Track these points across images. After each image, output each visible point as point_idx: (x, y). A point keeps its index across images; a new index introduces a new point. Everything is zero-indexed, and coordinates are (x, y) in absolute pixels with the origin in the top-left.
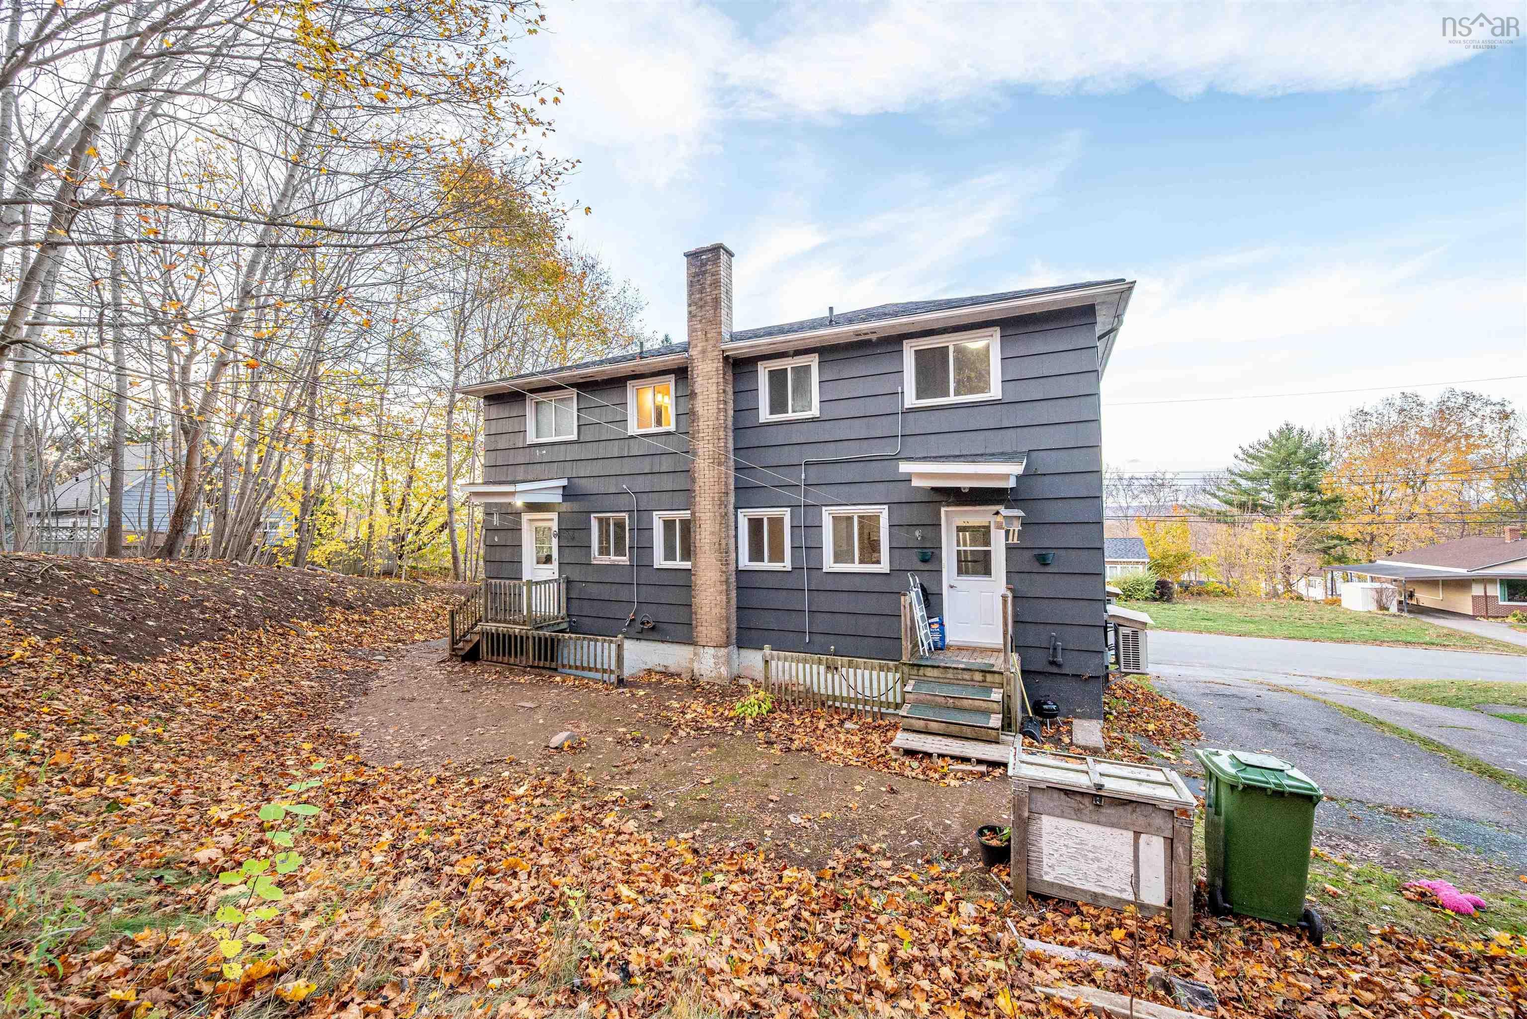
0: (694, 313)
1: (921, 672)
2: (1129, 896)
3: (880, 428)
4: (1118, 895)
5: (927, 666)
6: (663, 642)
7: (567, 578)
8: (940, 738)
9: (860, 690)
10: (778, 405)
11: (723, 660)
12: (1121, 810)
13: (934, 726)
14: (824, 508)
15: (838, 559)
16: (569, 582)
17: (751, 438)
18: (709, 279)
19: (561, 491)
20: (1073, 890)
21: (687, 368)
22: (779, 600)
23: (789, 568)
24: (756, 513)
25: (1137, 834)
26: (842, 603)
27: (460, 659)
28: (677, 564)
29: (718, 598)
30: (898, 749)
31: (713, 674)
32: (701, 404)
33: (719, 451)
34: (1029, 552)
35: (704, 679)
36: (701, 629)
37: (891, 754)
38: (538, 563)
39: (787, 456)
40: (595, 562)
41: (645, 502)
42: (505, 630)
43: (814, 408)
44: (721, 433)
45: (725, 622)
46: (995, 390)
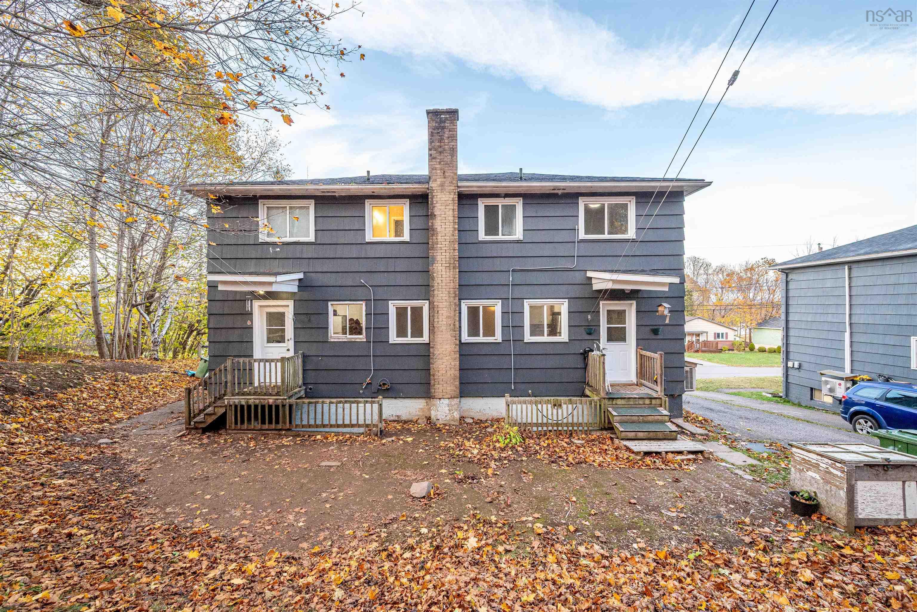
0: (434, 155)
1: (614, 402)
2: (901, 517)
3: (561, 250)
4: (896, 517)
5: (618, 398)
6: (395, 398)
7: (303, 353)
8: (646, 441)
9: (550, 417)
10: (491, 229)
11: (455, 407)
12: (897, 470)
13: (641, 435)
14: (525, 301)
15: (533, 333)
16: (305, 357)
17: (472, 251)
18: (447, 134)
19: (297, 283)
20: (875, 520)
21: (428, 195)
22: (492, 362)
23: (500, 340)
24: (474, 303)
25: (904, 482)
26: (538, 362)
27: (200, 431)
28: (409, 339)
29: (453, 364)
30: (640, 452)
31: (448, 418)
32: (439, 224)
33: (454, 258)
34: (648, 328)
35: (441, 422)
36: (438, 386)
37: (632, 456)
38: (268, 342)
39: (498, 265)
40: (332, 340)
41: (381, 293)
42: (257, 401)
43: (518, 234)
44: (456, 246)
45: (458, 380)
46: (631, 234)
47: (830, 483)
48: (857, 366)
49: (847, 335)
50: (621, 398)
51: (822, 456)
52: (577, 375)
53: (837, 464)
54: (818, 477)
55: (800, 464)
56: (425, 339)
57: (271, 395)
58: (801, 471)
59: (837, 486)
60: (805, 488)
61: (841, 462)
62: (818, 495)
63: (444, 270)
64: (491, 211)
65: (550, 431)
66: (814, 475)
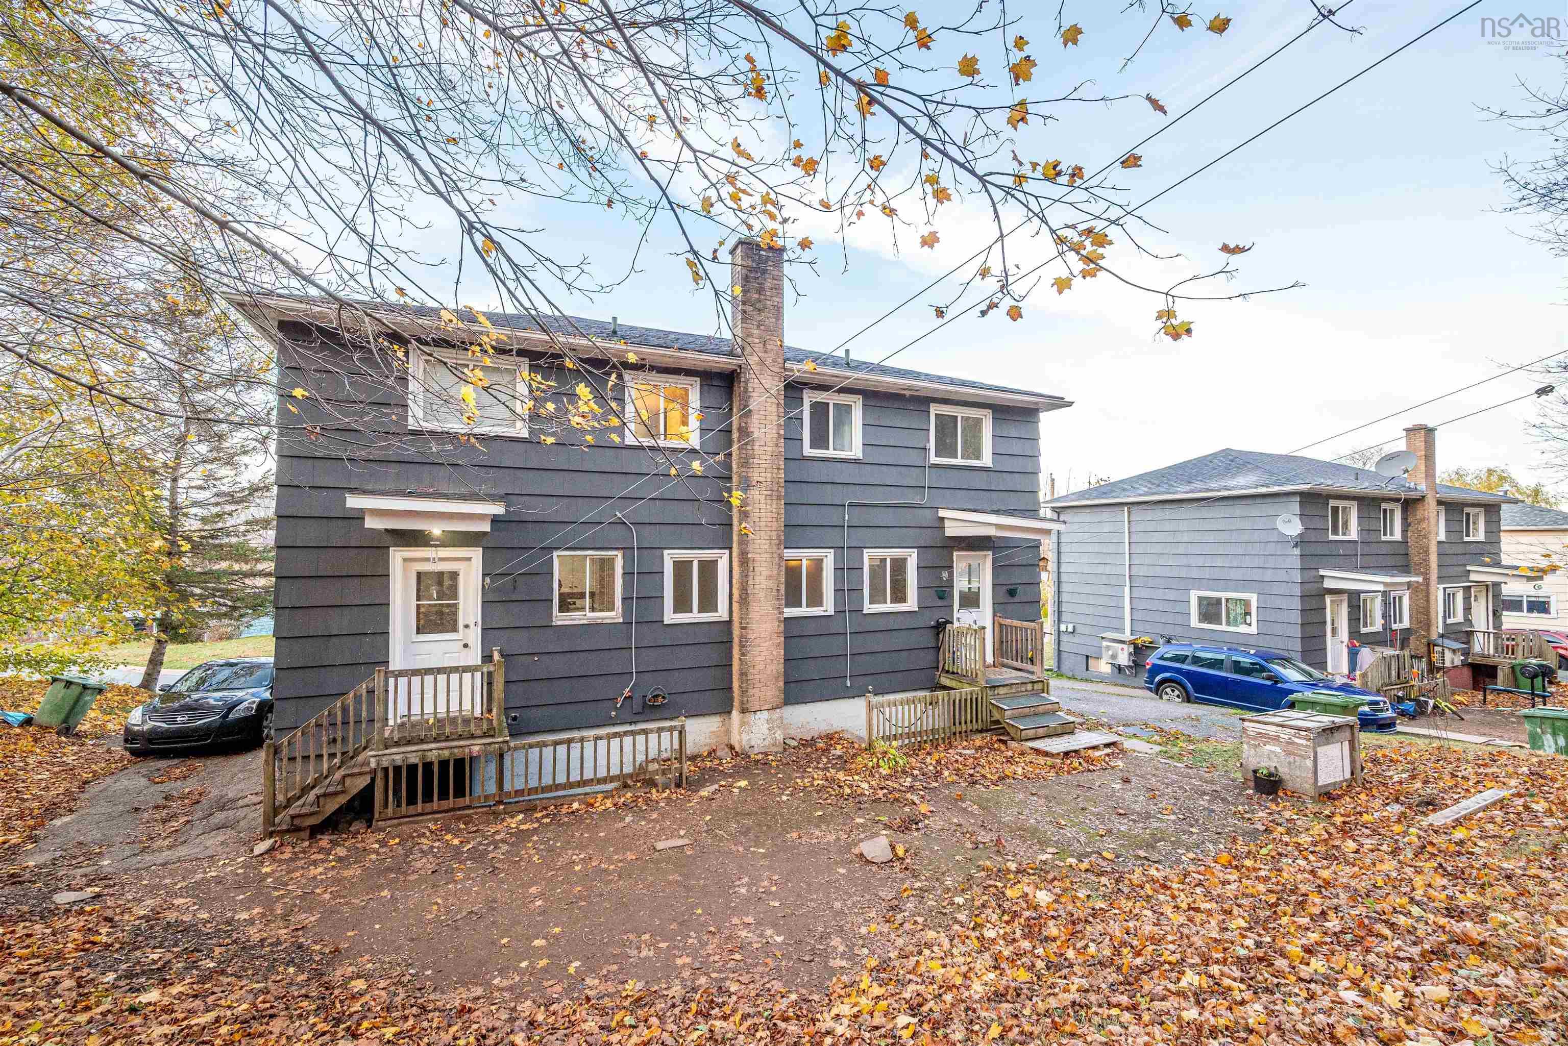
1: (996, 692)
2: (1342, 778)
3: (910, 477)
4: (1339, 779)
5: (1000, 686)
7: (501, 650)
8: (1056, 738)
10: (820, 439)
11: (778, 723)
12: (1338, 732)
13: (1045, 731)
14: (864, 551)
15: (873, 600)
16: (505, 657)
17: (797, 472)
18: (769, 282)
19: (490, 520)
20: (1327, 785)
22: (821, 647)
23: (830, 611)
24: (795, 554)
26: (879, 643)
28: (694, 616)
29: (775, 653)
30: (1058, 754)
31: (767, 743)
32: (757, 425)
33: (778, 483)
34: (1005, 588)
35: (756, 750)
36: (754, 691)
37: (1050, 761)
38: (419, 631)
39: (829, 495)
40: (559, 623)
41: (651, 537)
42: (446, 753)
43: (856, 451)
44: (782, 462)
45: (782, 678)
46: (987, 460)
47: (1294, 754)
48: (1139, 627)
49: (1127, 589)
50: (1004, 686)
51: (1282, 726)
52: (926, 658)
53: (1302, 733)
54: (1278, 750)
55: (1255, 738)
56: (722, 613)
57: (472, 737)
58: (1256, 746)
59: (1302, 756)
60: (1263, 764)
61: (1307, 730)
62: (1280, 769)
63: (763, 501)
64: (820, 410)
65: (925, 742)
66: (1273, 748)
